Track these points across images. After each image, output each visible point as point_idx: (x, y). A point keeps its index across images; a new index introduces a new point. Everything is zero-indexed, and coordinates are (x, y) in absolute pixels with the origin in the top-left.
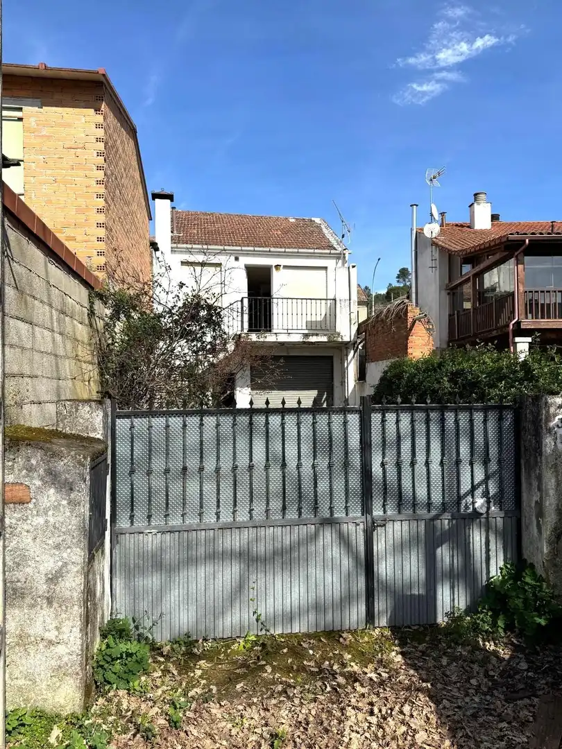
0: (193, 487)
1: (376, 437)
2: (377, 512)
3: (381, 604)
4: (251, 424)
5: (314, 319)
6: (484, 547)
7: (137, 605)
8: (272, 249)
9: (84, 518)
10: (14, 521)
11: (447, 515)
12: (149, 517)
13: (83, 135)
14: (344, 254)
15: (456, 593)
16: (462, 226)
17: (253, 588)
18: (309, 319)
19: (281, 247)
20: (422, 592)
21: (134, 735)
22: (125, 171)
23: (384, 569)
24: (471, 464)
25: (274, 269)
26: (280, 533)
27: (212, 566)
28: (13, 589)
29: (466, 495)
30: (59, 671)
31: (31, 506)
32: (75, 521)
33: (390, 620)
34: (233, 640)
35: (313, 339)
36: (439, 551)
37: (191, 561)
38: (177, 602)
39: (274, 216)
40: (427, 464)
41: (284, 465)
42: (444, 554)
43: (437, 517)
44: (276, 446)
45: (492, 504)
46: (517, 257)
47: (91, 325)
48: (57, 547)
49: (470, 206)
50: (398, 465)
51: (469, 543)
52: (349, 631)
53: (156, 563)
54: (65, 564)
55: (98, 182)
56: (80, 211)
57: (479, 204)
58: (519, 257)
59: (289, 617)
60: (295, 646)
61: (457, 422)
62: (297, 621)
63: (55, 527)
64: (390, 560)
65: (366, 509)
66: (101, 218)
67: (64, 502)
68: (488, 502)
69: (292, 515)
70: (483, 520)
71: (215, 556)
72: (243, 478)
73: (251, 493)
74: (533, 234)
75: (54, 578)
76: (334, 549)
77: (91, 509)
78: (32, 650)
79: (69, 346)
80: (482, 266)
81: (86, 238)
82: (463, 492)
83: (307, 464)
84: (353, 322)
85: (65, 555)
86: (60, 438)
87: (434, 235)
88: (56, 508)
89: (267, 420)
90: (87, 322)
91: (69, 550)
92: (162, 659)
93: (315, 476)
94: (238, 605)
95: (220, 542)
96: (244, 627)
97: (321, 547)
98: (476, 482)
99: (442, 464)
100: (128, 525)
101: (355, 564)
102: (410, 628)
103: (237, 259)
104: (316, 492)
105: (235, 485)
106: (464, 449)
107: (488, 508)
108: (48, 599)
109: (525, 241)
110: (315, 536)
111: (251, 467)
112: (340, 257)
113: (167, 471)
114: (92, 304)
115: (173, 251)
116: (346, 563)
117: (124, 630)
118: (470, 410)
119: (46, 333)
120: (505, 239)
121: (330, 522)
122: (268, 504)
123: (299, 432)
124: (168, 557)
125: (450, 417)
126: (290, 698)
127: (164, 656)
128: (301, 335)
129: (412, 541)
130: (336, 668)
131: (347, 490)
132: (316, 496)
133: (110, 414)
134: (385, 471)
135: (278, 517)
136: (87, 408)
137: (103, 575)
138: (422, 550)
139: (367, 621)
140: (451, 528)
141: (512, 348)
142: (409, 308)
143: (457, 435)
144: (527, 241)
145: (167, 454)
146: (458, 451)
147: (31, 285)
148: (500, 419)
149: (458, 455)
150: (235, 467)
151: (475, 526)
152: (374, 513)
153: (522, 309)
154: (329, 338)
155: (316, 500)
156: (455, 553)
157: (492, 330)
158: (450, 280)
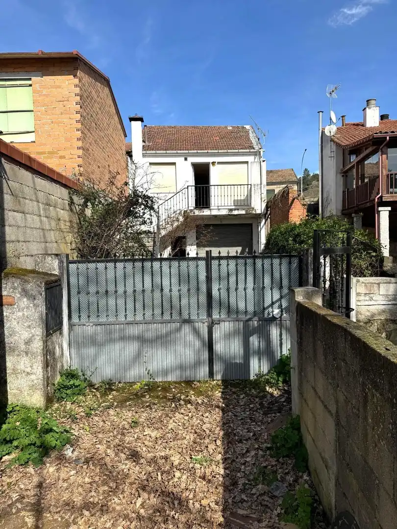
0: (111, 302)
1: (215, 274)
2: (215, 316)
3: (218, 367)
4: (143, 267)
5: (239, 198)
6: (278, 337)
7: (83, 363)
8: (209, 151)
9: (41, 314)
10: (8, 314)
11: (256, 318)
12: (89, 317)
13: (67, 93)
14: (260, 152)
15: (262, 363)
16: (357, 125)
17: (146, 356)
18: (236, 199)
19: (216, 149)
20: (241, 361)
21: (68, 419)
22: (100, 109)
23: (219, 347)
24: (271, 289)
25: (211, 165)
26: (160, 327)
27: (123, 343)
28: (9, 347)
29: (268, 307)
30: (32, 387)
31: (15, 306)
32: (37, 315)
33: (223, 376)
34: (134, 383)
35: (236, 212)
36: (251, 339)
37: (111, 341)
38: (104, 362)
39: (218, 126)
40: (245, 289)
41: (162, 290)
42: (254, 341)
43: (250, 319)
44: (157, 279)
45: (284, 313)
46: (381, 149)
47: (71, 210)
48: (29, 327)
49: (363, 110)
50: (228, 290)
51: (270, 335)
52: (199, 381)
53: (93, 341)
55: (77, 121)
56: (67, 140)
57: (370, 108)
58: (383, 150)
59: (166, 372)
60: (166, 388)
61: (263, 265)
62: (170, 374)
64: (223, 343)
65: (209, 315)
66: (80, 144)
67: (31, 305)
68: (282, 311)
69: (167, 317)
70: (278, 322)
71: (123, 338)
72: (139, 297)
73: (144, 305)
74: (392, 132)
75: (28, 342)
76: (190, 336)
77: (47, 309)
78: (19, 377)
79: (53, 224)
80: (362, 156)
81: (71, 156)
82: (266, 305)
83: (175, 289)
84: (263, 200)
85: (33, 331)
86: (34, 273)
87: (332, 134)
88: (27, 308)
89: (152, 264)
90: (68, 208)
91: (35, 329)
92: (94, 391)
93: (180, 296)
94: (137, 365)
95: (127, 331)
96: (141, 376)
97: (183, 335)
98: (274, 300)
99: (254, 289)
100: (78, 321)
101: (202, 345)
102: (233, 381)
103: (186, 159)
104: (180, 304)
105: (135, 300)
106: (267, 280)
107: (282, 315)
108: (26, 352)
109: (386, 138)
110: (178, 330)
111: (143, 291)
112: (257, 154)
113: (97, 293)
114: (71, 198)
115: (144, 156)
116: (197, 343)
117: (75, 375)
118: (271, 258)
119: (35, 217)
120: (371, 138)
121: (188, 321)
122: (153, 311)
123: (170, 271)
124: (99, 338)
125: (259, 262)
126: (151, 409)
127: (96, 389)
128: (227, 210)
129: (236, 333)
130: (183, 397)
131: (198, 304)
132: (180, 307)
133: (65, 261)
134: (220, 293)
135: (159, 318)
136: (50, 258)
137: (62, 345)
138: (241, 338)
139: (209, 377)
140: (259, 326)
141: (377, 215)
142: (290, 191)
143: (263, 273)
144: (388, 138)
145: (97, 283)
146: (263, 282)
147: (23, 192)
148: (290, 263)
149: (263, 284)
150: (135, 291)
151: (273, 325)
152: (214, 317)
153: (385, 187)
154: (246, 211)
155: (180, 309)
156: (261, 340)
157: (367, 202)
158: (343, 166)
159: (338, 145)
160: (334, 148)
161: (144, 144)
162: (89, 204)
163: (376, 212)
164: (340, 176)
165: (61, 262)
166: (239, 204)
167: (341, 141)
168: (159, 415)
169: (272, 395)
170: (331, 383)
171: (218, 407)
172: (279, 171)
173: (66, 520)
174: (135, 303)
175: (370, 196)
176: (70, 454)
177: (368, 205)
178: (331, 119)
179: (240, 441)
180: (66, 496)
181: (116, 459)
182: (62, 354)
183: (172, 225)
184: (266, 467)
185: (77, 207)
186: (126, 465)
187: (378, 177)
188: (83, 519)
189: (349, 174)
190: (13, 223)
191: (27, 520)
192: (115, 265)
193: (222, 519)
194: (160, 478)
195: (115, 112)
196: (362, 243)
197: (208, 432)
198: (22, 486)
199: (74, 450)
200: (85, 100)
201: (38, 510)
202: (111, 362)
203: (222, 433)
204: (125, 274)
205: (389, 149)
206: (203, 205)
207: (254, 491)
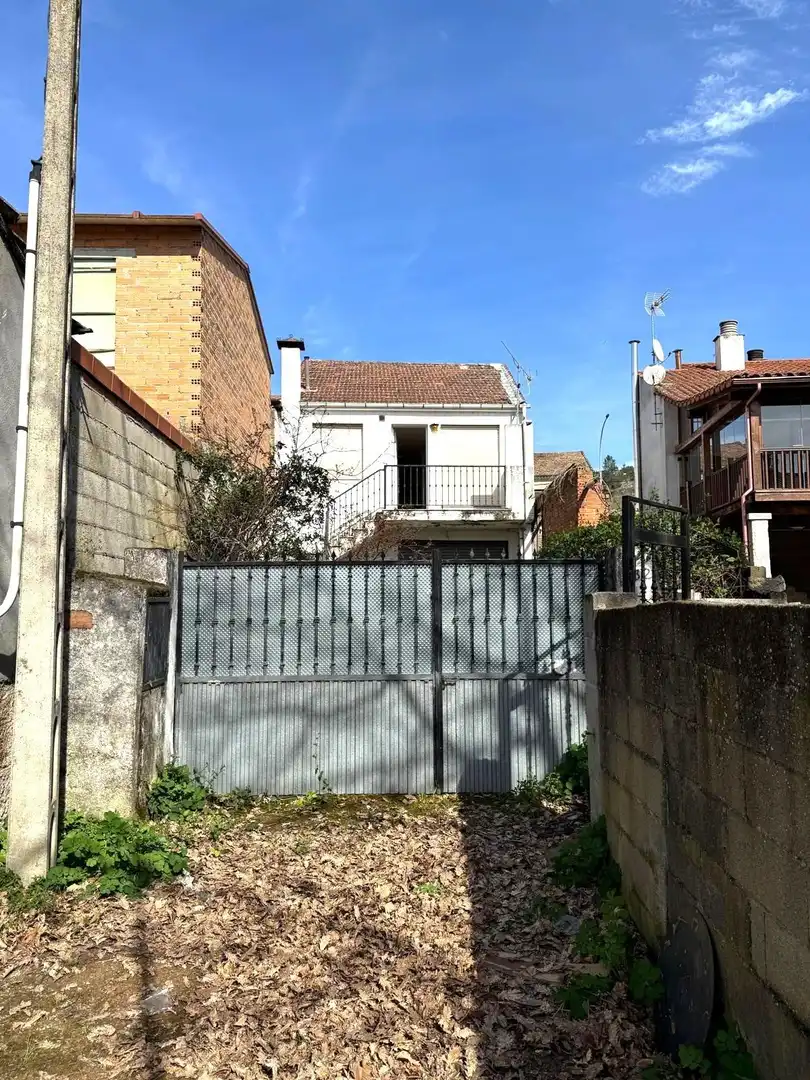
0: (257, 640)
1: (447, 593)
2: (448, 670)
3: (451, 768)
4: (317, 577)
5: (483, 493)
6: (564, 712)
7: (198, 757)
8: (427, 405)
9: (138, 645)
10: (77, 644)
12: (214, 667)
13: (179, 284)
14: (521, 409)
15: (533, 761)
16: (705, 367)
17: (316, 745)
18: (477, 494)
19: (439, 402)
20: (495, 757)
22: (232, 317)
23: (453, 730)
24: (550, 622)
26: (344, 690)
27: (274, 719)
28: (75, 706)
29: (544, 655)
31: (92, 631)
32: (130, 647)
33: (460, 787)
34: (293, 797)
35: (475, 517)
36: (513, 714)
37: (252, 714)
38: (238, 755)
39: (441, 363)
40: (502, 620)
41: (350, 620)
42: (519, 719)
43: (511, 677)
44: (343, 600)
45: (573, 666)
46: (749, 406)
47: (179, 489)
48: (115, 669)
49: (715, 341)
50: (471, 621)
51: (548, 707)
52: (416, 795)
53: (217, 714)
54: (121, 685)
55: (194, 335)
56: (173, 366)
57: (727, 337)
58: (752, 408)
59: (352, 777)
60: (353, 804)
61: (534, 576)
62: (361, 779)
63: (112, 652)
64: (461, 722)
65: (437, 666)
66: (197, 374)
67: (122, 629)
68: (569, 663)
69: (358, 670)
70: (562, 682)
71: (275, 710)
72: (309, 633)
73: (316, 647)
74: (767, 375)
75: (110, 698)
76: (401, 707)
77: (147, 639)
79: (149, 506)
80: (713, 420)
81: (180, 396)
82: (541, 651)
83: (374, 618)
84: (528, 495)
85: (121, 677)
86: (124, 580)
87: (657, 381)
88: (114, 634)
89: (333, 573)
90: (173, 483)
91: (124, 673)
92: (219, 807)
93: (383, 631)
94: (300, 761)
95: (284, 695)
96: (306, 784)
97: (387, 705)
98: (555, 642)
99: (518, 621)
100: (192, 675)
101: (422, 725)
102: (480, 794)
103: (382, 418)
104: (383, 647)
105: (300, 639)
106: (542, 607)
107: (569, 670)
108: (105, 716)
109: (756, 385)
110: (378, 694)
111: (316, 621)
112: (517, 412)
113: (232, 622)
114: (179, 466)
116: (413, 722)
117: (182, 777)
119: (122, 489)
120: (729, 385)
121: (397, 679)
122: (333, 659)
123: (366, 585)
124: (231, 709)
125: (527, 572)
126: (329, 831)
127: (221, 804)
128: (459, 513)
129: (484, 701)
130: (386, 816)
131: (416, 647)
132: (383, 652)
133: (177, 563)
134: (456, 628)
135: (342, 671)
136: (153, 555)
137: (163, 717)
138: (495, 711)
139: (435, 785)
140: (527, 689)
141: (745, 527)
142: (579, 473)
143: (535, 591)
144: (759, 386)
145: (232, 606)
146: (535, 608)
147: (107, 443)
148: (583, 574)
149: (535, 612)
150: (300, 621)
151: (553, 689)
152: (444, 671)
153: (758, 475)
154: (497, 515)
155: (383, 657)
156: (532, 718)
157: (727, 506)
158: (680, 442)
159: (669, 401)
160: (661, 407)
161: (303, 390)
162: (211, 479)
163: (744, 522)
164: (673, 459)
165: (171, 564)
166: (483, 503)
167: (675, 394)
168: (346, 838)
169: (553, 812)
170: (654, 712)
171: (455, 826)
172: (556, 455)
173: (196, 968)
174: (299, 643)
175: (732, 495)
176: (190, 885)
177: (729, 510)
178: (654, 355)
179: (499, 870)
180: (191, 939)
181: (275, 892)
182: (163, 734)
183: (353, 539)
184: (546, 899)
185: (188, 485)
186: (293, 900)
187: (745, 457)
188: (226, 967)
189: (691, 456)
190: (88, 491)
191: (126, 966)
192: (267, 572)
193: (471, 962)
194: (357, 913)
195: (255, 327)
196: (711, 541)
197: (438, 857)
198: (110, 926)
199: (195, 881)
200: (208, 298)
201: (142, 954)
202: (252, 753)
203: (463, 859)
204: (283, 589)
205: (763, 408)
206: (414, 502)
207: (527, 930)
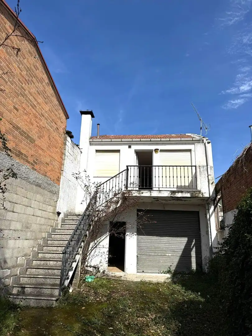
8: (152, 140)
19: (159, 139)
25: (154, 152)
103: (130, 147)
115: (91, 144)
128: (169, 192)
154: (192, 194)
